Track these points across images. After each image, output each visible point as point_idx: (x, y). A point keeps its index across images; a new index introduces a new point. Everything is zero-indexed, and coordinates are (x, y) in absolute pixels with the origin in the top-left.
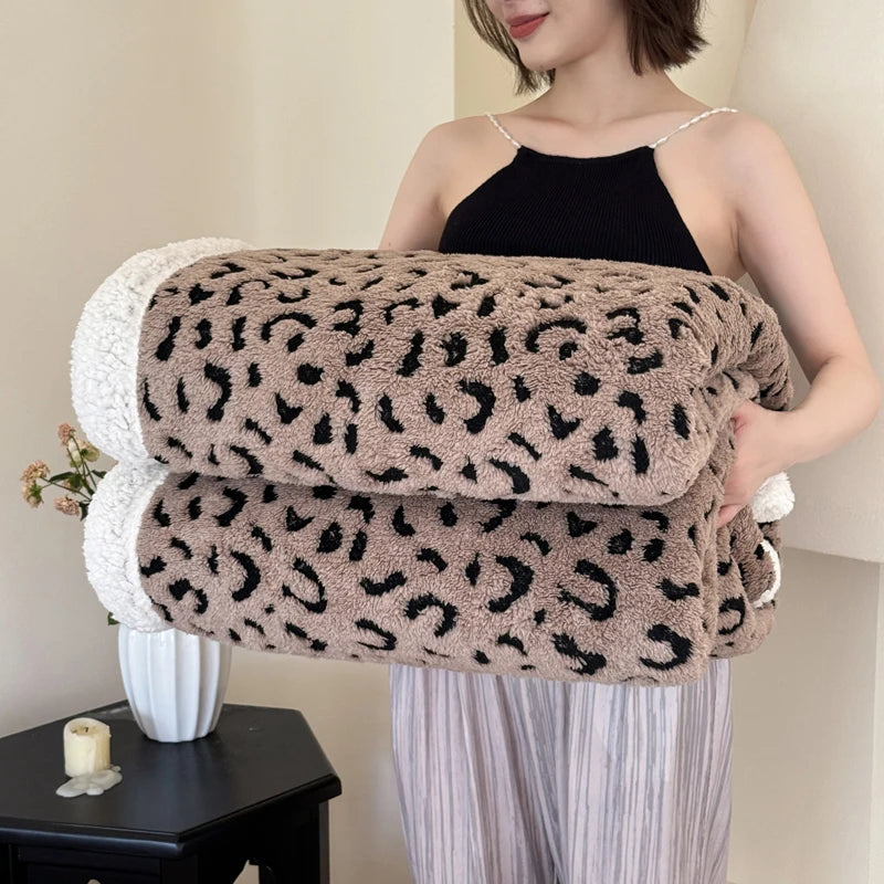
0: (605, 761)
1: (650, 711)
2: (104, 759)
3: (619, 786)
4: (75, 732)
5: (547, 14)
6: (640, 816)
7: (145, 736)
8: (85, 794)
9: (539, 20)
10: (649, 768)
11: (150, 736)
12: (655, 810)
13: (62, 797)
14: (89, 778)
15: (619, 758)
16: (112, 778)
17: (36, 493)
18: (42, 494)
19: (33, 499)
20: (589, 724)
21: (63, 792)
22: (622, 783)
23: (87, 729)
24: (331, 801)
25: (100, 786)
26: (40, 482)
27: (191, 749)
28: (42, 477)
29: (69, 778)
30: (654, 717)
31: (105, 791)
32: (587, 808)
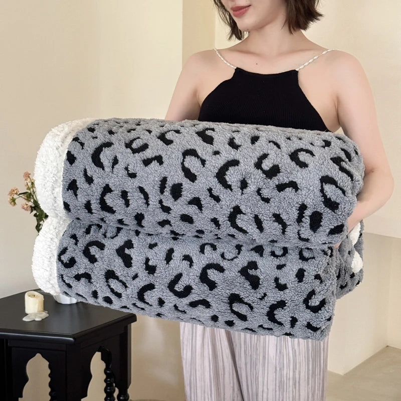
0: (274, 370)
1: (293, 348)
2: (41, 308)
3: (281, 380)
4: (29, 296)
5: (250, 6)
6: (291, 392)
7: (56, 302)
8: (34, 320)
9: (246, 8)
10: (294, 372)
11: (58, 302)
12: (297, 388)
13: (25, 321)
14: (36, 315)
15: (280, 369)
16: (45, 315)
17: (13, 201)
18: (16, 201)
19: (13, 203)
20: (267, 353)
21: (25, 319)
22: (282, 379)
23: (34, 296)
24: (132, 324)
25: (41, 317)
26: (15, 196)
27: (75, 307)
28: (16, 194)
29: (27, 314)
30: (295, 351)
31: (43, 319)
32: (268, 389)
